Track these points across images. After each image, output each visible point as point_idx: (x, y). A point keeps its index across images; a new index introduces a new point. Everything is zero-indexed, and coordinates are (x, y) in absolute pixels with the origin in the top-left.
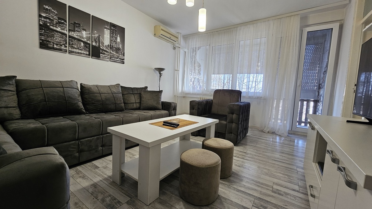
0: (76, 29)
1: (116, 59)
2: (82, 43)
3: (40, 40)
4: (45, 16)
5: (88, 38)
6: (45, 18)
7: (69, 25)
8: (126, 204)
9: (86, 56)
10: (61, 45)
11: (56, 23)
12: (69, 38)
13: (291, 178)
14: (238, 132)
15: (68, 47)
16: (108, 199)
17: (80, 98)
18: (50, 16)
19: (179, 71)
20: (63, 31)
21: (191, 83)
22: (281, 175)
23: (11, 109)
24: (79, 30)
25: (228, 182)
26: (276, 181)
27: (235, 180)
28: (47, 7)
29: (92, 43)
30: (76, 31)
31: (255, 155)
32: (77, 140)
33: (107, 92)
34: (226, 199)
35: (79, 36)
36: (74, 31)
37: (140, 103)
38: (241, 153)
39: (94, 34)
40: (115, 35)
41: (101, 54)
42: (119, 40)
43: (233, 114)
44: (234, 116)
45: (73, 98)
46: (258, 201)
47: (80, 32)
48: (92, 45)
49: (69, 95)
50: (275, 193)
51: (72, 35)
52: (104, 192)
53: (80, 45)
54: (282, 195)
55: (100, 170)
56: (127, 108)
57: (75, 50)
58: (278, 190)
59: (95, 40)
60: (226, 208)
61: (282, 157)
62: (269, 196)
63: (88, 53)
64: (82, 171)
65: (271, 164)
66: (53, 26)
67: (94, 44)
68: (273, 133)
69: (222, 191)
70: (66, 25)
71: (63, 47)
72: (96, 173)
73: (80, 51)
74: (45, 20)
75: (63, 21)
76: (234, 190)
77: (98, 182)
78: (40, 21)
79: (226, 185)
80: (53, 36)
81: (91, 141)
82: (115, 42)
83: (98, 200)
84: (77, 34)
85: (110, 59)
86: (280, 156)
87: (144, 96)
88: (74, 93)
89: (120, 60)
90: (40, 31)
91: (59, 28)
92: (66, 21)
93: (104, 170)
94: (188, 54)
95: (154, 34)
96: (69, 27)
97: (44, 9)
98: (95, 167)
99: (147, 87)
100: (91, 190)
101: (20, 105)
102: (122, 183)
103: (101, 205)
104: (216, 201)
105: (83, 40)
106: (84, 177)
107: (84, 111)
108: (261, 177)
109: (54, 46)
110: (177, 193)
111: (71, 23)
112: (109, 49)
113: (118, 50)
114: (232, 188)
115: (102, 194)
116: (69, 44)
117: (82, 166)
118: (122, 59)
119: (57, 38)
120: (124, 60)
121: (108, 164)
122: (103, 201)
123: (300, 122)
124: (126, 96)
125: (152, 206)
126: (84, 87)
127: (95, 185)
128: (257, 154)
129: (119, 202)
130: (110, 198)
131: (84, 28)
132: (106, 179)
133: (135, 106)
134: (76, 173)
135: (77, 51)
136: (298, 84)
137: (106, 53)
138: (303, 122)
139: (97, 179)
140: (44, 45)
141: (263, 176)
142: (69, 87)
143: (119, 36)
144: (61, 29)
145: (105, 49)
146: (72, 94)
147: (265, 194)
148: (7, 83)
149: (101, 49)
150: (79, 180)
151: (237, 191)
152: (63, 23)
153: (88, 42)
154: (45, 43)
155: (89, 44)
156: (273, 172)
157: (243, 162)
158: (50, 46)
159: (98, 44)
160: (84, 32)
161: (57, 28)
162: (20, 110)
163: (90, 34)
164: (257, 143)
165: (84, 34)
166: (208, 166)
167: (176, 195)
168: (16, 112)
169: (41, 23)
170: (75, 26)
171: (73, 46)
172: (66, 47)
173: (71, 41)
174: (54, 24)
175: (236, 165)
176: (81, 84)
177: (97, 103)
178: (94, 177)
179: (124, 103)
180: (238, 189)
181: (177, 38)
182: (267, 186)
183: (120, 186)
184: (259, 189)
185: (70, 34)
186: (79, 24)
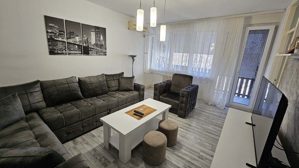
0: (72, 36)
1: (100, 53)
2: (76, 46)
3: (49, 49)
4: (50, 31)
5: (80, 42)
6: (51, 33)
7: (66, 34)
8: (113, 163)
9: (79, 55)
10: (63, 50)
11: (58, 35)
12: (67, 44)
13: (214, 147)
14: (186, 109)
15: (67, 51)
16: (103, 159)
17: (79, 89)
18: (54, 31)
19: (148, 53)
20: (63, 40)
21: (157, 61)
22: (208, 144)
23: (41, 102)
24: (74, 37)
25: (173, 149)
26: (203, 149)
27: (177, 148)
28: (51, 25)
29: (83, 45)
30: (72, 38)
31: (196, 127)
32: (81, 121)
33: (96, 82)
34: (169, 161)
35: (74, 41)
36: (70, 38)
37: (119, 86)
38: (186, 125)
39: (84, 38)
40: (99, 35)
41: (90, 52)
42: (102, 38)
43: (183, 97)
44: (184, 99)
45: (75, 90)
46: (187, 164)
47: (74, 38)
48: (83, 46)
49: (72, 88)
50: (199, 158)
51: (69, 42)
52: (100, 155)
53: (75, 48)
54: (203, 160)
55: (96, 138)
56: (110, 91)
57: (72, 52)
58: (202, 156)
59: (85, 42)
60: (168, 167)
61: (213, 129)
62: (196, 160)
63: (81, 53)
64: (86, 139)
65: (204, 135)
66: (56, 38)
67: (84, 45)
68: (215, 106)
69: (168, 156)
70: (65, 35)
71: (64, 51)
72: (94, 141)
73: (75, 52)
74: (51, 34)
75: (62, 33)
76: (175, 155)
77: (96, 147)
78: (47, 36)
79: (171, 152)
80: (57, 45)
81: (89, 120)
82: (99, 40)
83: (97, 160)
84: (72, 40)
85: (96, 54)
86: (212, 129)
87: (121, 82)
88: (75, 86)
89: (103, 53)
90: (49, 43)
91: (61, 38)
92: (64, 32)
93: (99, 138)
94: (156, 39)
95: (128, 28)
96: (67, 36)
97: (50, 27)
98: (93, 136)
99: (123, 73)
100: (93, 153)
101: (45, 99)
102: (110, 148)
103: (100, 163)
104: (163, 163)
105: (77, 43)
106: (87, 143)
107: (82, 97)
108: (195, 146)
109: (58, 52)
110: (141, 156)
111: (68, 33)
112: (95, 46)
113: (101, 46)
114: (174, 153)
115: (99, 156)
116: (68, 48)
117: (85, 135)
118: (105, 53)
119: (60, 46)
120: (106, 53)
121: (100, 134)
122: (100, 160)
123: (239, 94)
124: (109, 81)
125: (127, 165)
126: (81, 80)
127: (94, 150)
128: (197, 127)
129: (109, 161)
130: (104, 158)
131: (77, 35)
132: (100, 145)
133: (115, 89)
134: (82, 140)
135: (74, 52)
136: (237, 71)
137: (93, 50)
138: (241, 95)
139: (95, 145)
140: (52, 52)
141: (196, 145)
142: (71, 83)
143: (101, 35)
144: (62, 39)
145: (92, 47)
146: (74, 87)
147: (193, 159)
148: (36, 87)
149: (90, 48)
150: (85, 146)
151: (177, 156)
152: (62, 34)
153: (81, 44)
154: (52, 51)
155: (81, 46)
156: (203, 142)
157: (186, 133)
158: (56, 52)
159: (87, 45)
160: (77, 38)
161: (59, 38)
162: (45, 102)
163: (81, 38)
164: (200, 115)
165: (77, 39)
166: (159, 146)
167: (140, 158)
168: (43, 104)
169: (49, 37)
170: (71, 34)
171: (71, 49)
172: (66, 50)
173: (69, 46)
174: (57, 36)
175: (181, 136)
176: (79, 78)
177: (90, 91)
178: (93, 144)
179: (108, 87)
180: (178, 155)
181: (146, 29)
182: (196, 152)
183: (109, 151)
184: (190, 155)
185: (68, 41)
186: (74, 32)
